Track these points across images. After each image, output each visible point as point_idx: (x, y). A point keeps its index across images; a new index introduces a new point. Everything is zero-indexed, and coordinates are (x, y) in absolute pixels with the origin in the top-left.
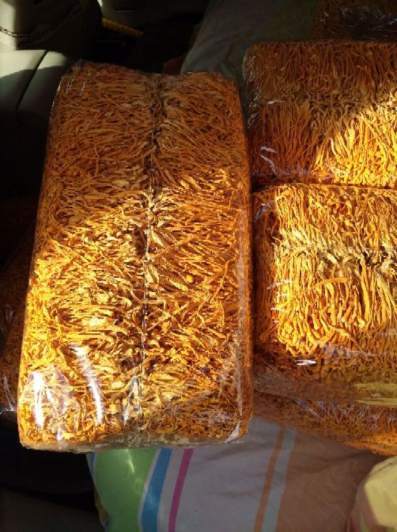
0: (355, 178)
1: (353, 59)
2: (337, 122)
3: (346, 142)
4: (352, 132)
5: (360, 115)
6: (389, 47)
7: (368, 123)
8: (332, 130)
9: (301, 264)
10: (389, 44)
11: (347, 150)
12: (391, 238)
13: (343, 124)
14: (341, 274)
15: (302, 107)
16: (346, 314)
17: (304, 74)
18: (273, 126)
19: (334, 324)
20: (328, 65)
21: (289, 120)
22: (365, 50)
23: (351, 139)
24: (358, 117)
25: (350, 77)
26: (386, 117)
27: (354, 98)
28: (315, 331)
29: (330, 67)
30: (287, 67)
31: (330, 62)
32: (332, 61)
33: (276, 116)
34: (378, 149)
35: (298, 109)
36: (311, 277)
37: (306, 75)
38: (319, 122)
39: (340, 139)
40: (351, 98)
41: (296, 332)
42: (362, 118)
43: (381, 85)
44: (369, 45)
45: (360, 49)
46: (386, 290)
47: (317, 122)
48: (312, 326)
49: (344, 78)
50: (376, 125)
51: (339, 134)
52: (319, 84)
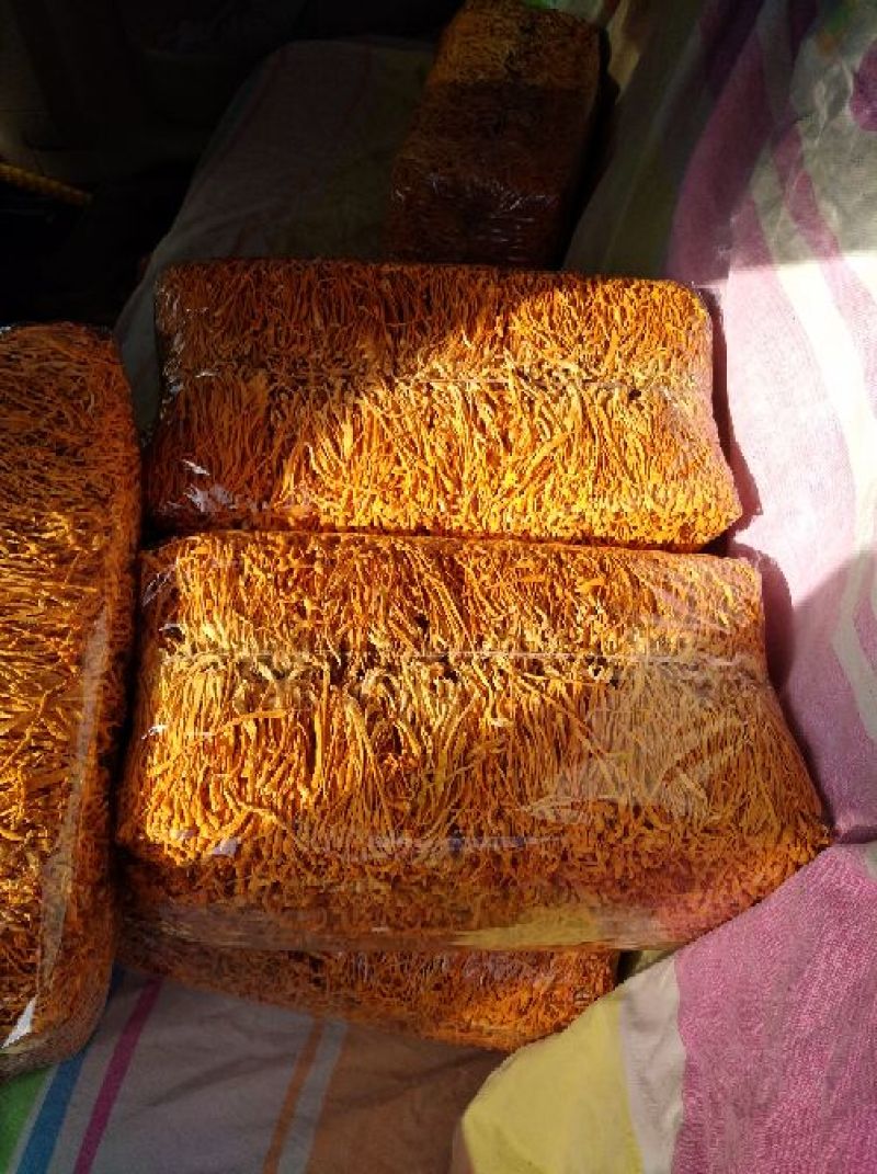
0: (359, 515)
1: (355, 296)
2: (319, 413)
3: (337, 448)
4: (347, 429)
5: (362, 398)
6: (422, 272)
7: (377, 413)
8: (310, 427)
9: (205, 687)
10: (425, 266)
11: (341, 464)
12: (389, 629)
13: (331, 416)
14: (278, 702)
15: (251, 383)
16: (275, 780)
17: (260, 322)
18: (196, 422)
19: (249, 799)
20: (305, 306)
21: (228, 411)
22: (379, 276)
23: (347, 444)
24: (358, 401)
25: (346, 329)
26: (413, 402)
27: (353, 367)
28: (213, 814)
29: (310, 308)
30: (229, 308)
31: (309, 300)
32: (313, 300)
33: (204, 402)
34: (398, 462)
35: (243, 389)
36: (217, 712)
37: (265, 323)
38: (286, 412)
39: (327, 444)
40: (347, 367)
41: (177, 819)
42: (365, 404)
43: (402, 342)
44: (386, 269)
45: (369, 276)
46: (360, 729)
47: (282, 412)
48: (207, 805)
49: (337, 330)
50: (392, 415)
51: (323, 433)
52: (287, 341)
